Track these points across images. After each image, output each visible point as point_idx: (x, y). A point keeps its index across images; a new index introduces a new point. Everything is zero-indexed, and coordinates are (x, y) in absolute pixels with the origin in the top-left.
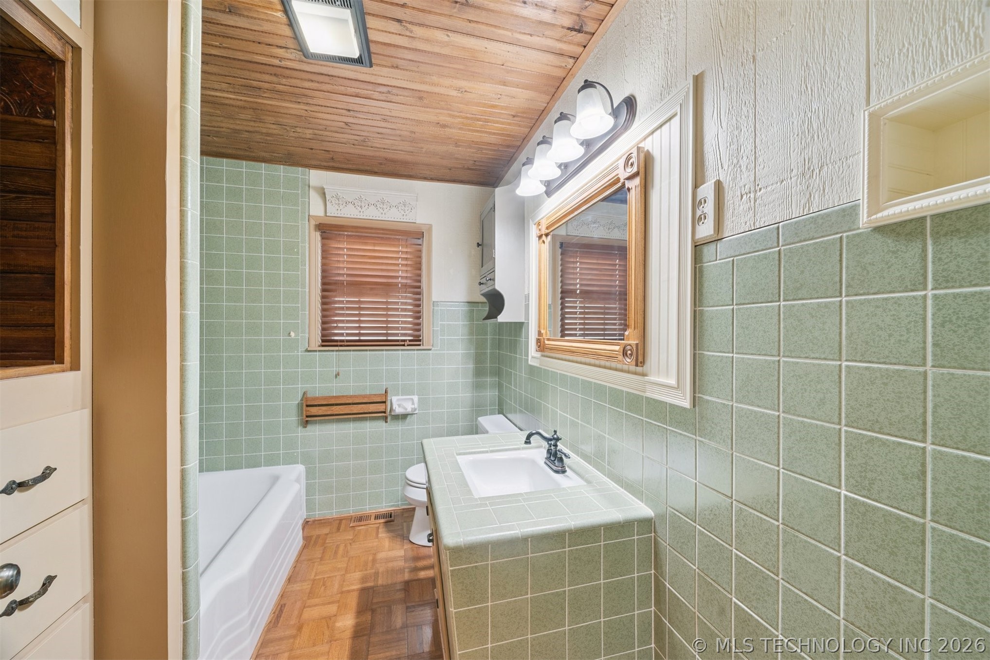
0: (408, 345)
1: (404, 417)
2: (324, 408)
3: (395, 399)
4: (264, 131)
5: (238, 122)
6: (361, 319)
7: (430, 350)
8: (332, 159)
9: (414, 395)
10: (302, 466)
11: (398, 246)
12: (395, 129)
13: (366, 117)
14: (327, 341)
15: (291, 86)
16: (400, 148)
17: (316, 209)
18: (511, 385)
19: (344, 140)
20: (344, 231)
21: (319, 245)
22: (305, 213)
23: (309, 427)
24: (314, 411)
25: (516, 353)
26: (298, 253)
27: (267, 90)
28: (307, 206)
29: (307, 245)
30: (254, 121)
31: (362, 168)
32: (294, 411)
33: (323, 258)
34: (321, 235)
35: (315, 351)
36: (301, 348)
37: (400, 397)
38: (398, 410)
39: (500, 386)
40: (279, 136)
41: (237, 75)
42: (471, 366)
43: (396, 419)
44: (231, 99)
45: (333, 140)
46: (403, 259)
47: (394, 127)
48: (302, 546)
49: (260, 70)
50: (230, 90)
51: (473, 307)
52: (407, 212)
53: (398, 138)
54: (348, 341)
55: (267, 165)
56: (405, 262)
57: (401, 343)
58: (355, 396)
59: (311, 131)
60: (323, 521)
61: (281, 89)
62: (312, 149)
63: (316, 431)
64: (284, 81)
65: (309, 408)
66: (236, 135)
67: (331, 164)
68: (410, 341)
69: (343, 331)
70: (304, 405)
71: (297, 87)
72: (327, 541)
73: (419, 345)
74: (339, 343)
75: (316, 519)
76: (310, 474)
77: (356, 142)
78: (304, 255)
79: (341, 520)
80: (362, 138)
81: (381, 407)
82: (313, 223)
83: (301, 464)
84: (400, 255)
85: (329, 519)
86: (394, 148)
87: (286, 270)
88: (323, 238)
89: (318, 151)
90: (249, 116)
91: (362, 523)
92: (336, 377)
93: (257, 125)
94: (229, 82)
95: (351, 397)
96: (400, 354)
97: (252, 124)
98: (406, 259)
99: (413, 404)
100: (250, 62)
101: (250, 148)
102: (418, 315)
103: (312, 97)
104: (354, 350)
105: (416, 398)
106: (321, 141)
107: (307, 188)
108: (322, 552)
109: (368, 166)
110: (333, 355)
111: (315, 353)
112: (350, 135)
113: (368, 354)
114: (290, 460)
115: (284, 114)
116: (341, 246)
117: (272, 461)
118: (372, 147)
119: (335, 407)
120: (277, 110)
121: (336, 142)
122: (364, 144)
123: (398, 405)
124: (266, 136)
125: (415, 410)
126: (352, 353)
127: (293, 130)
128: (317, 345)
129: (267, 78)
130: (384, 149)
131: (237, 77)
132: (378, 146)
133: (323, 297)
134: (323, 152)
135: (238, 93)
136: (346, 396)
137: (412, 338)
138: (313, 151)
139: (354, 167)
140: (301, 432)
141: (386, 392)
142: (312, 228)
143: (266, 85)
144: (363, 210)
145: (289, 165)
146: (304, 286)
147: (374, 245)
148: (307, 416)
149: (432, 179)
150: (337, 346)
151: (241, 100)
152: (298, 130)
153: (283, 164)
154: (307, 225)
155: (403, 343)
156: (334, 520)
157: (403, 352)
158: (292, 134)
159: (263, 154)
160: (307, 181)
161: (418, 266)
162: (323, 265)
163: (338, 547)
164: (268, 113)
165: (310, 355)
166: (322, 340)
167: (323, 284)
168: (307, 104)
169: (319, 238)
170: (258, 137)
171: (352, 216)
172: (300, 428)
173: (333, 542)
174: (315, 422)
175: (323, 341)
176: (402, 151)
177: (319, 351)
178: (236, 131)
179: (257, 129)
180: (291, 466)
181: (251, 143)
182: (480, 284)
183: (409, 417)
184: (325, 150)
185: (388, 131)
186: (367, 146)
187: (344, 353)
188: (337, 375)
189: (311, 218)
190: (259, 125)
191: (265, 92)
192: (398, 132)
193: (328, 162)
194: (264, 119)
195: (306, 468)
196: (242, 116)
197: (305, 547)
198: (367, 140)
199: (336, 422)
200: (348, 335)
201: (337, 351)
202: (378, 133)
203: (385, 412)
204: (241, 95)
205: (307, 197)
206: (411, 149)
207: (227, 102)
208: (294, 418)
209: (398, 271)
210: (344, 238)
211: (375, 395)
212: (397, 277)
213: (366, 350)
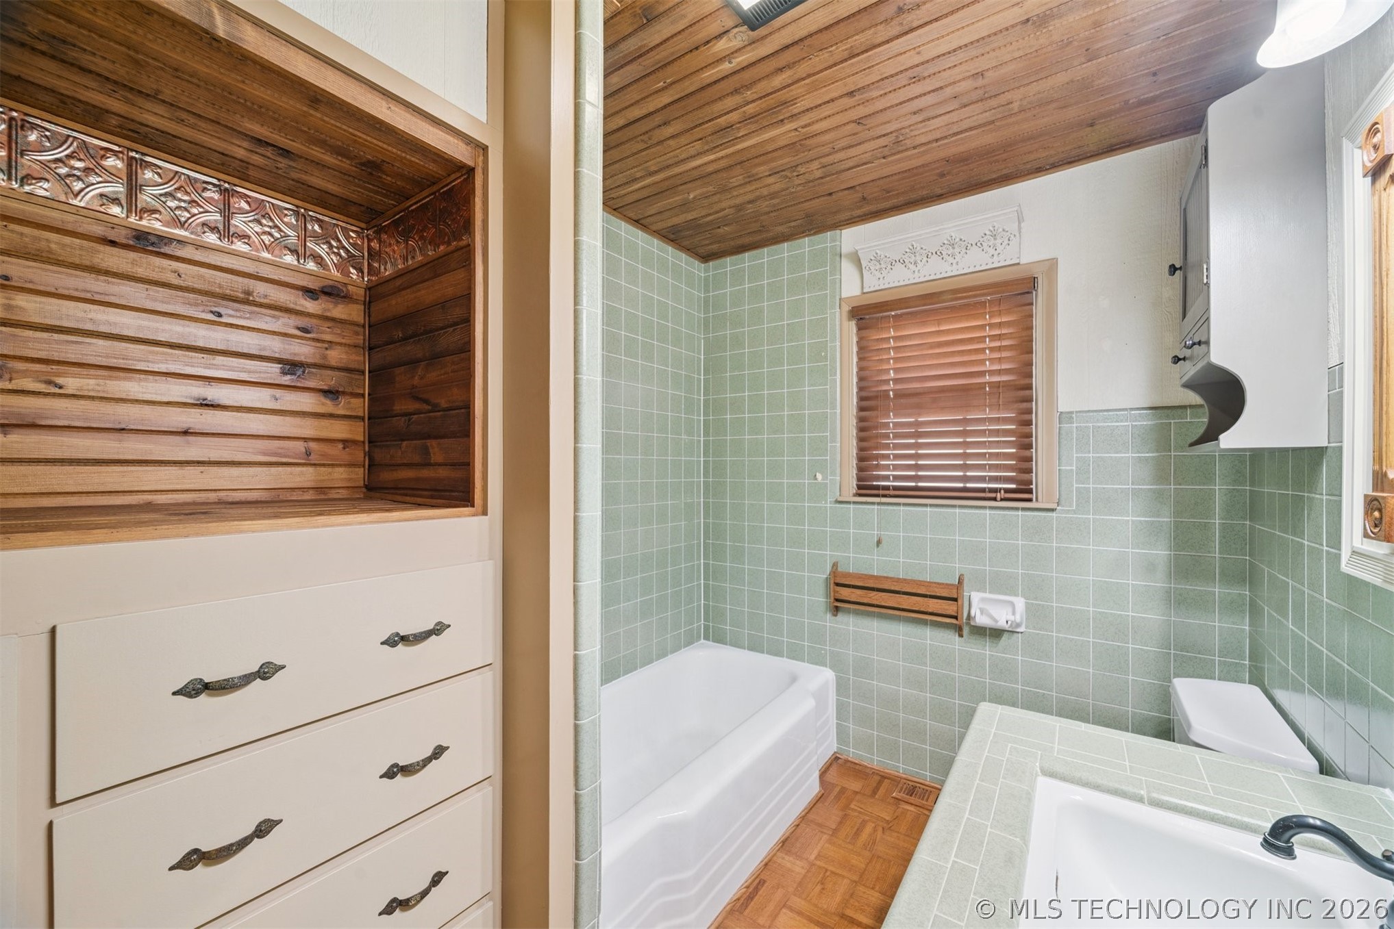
0: (1002, 500)
1: (996, 634)
2: (859, 592)
3: (976, 597)
4: (765, 192)
5: (735, 193)
6: (920, 452)
7: (1053, 510)
8: (864, 199)
9: (1016, 595)
10: (831, 671)
11: (983, 316)
12: (941, 88)
13: (882, 92)
14: (867, 488)
15: (760, 98)
16: (965, 125)
17: (851, 287)
18: (1285, 616)
19: (867, 156)
20: (888, 311)
21: (855, 340)
22: (835, 296)
23: (840, 617)
24: (845, 593)
25: (1298, 531)
26: (826, 357)
27: (740, 123)
28: (838, 285)
29: (838, 344)
30: (749, 182)
31: (914, 196)
32: (821, 589)
33: (860, 359)
34: (857, 325)
35: (849, 503)
36: (831, 496)
37: (987, 595)
38: (981, 620)
39: (1255, 612)
40: (784, 193)
41: (701, 121)
42: (1161, 553)
43: (980, 634)
44: (712, 161)
45: (850, 163)
46: (993, 338)
47: (938, 85)
48: (817, 795)
49: (718, 96)
50: (706, 148)
51: (1168, 417)
52: (1000, 248)
53: (954, 105)
54: (895, 488)
55: (790, 243)
56: (997, 344)
57: (988, 496)
58: (905, 581)
59: (815, 165)
60: (857, 767)
61: (752, 111)
62: (830, 194)
63: (849, 623)
64: (749, 95)
65: (838, 588)
66: (742, 213)
67: (866, 209)
68: (1007, 491)
69: (890, 471)
70: (832, 582)
71: (768, 95)
72: (852, 806)
73: (1030, 500)
74: (881, 492)
75: (850, 759)
76: (842, 686)
77: (886, 151)
78: (833, 360)
79: (883, 777)
80: (892, 138)
81: (949, 608)
82: (846, 308)
83: (831, 668)
84: (988, 331)
85: (866, 767)
86: (955, 129)
87: (812, 385)
88: (860, 329)
89: (841, 194)
90: (740, 177)
91: (912, 799)
92: (878, 546)
93: (754, 187)
94: (700, 136)
95: (898, 580)
96: (987, 516)
97: (749, 188)
98: (999, 337)
99: (1014, 613)
100: (703, 88)
101: (763, 227)
102: (1025, 443)
103: (793, 101)
104: (905, 505)
105: (1020, 603)
106: (837, 173)
107: (838, 258)
108: (839, 819)
109: (923, 188)
110: (873, 510)
111: (848, 506)
112: (872, 142)
113: (928, 513)
114: (818, 660)
115: (773, 151)
116: (884, 336)
117: (795, 654)
118: (914, 148)
119: (875, 593)
120: (762, 151)
121: (859, 166)
122: (901, 148)
123: (980, 609)
124: (771, 199)
125: (1018, 625)
126: (902, 508)
127: (795, 174)
128: (851, 494)
129: (730, 102)
130: (937, 140)
131: (703, 123)
132: (923, 139)
133: (861, 420)
134: (846, 192)
135: (715, 148)
136: (891, 578)
137: (1013, 486)
138: (834, 196)
139: (902, 199)
140: (829, 621)
141: (960, 581)
142: (845, 315)
143: (734, 117)
144: (919, 267)
145: (815, 234)
146: (834, 407)
147: (939, 322)
148: (837, 600)
149: (1055, 166)
150: (877, 496)
151: (722, 157)
152: (802, 170)
153: (807, 236)
154: (838, 315)
155: (993, 495)
156: (875, 773)
157: (993, 512)
158: (797, 182)
159: (780, 229)
160: (838, 249)
161: (1025, 347)
162: (861, 369)
163: (864, 823)
164: (756, 161)
165: (842, 508)
166: (857, 485)
167: (861, 399)
168: (792, 116)
169: (855, 330)
170: (764, 205)
171: (902, 283)
172: (829, 616)
173: (860, 812)
174: (848, 611)
175: (859, 487)
176: (971, 129)
177: (854, 503)
178: (739, 208)
179: (757, 193)
180: (818, 667)
181: (761, 218)
182: (1176, 360)
183: (1005, 636)
184: (848, 189)
185: (929, 100)
186: (907, 150)
187: (890, 508)
188: (879, 542)
189: (843, 303)
190: (757, 186)
191: (739, 128)
192: (949, 91)
193: (861, 207)
194: (757, 174)
195: (836, 676)
196: (735, 182)
197: (819, 799)
198: (901, 138)
199: (878, 617)
200: (896, 478)
201: (879, 504)
202: (915, 113)
203: (956, 618)
204: (718, 149)
205: (838, 273)
206: (988, 116)
207: (711, 168)
208: (821, 599)
209: (982, 362)
210: (889, 322)
211: (938, 584)
212: (982, 374)
213: (926, 505)
